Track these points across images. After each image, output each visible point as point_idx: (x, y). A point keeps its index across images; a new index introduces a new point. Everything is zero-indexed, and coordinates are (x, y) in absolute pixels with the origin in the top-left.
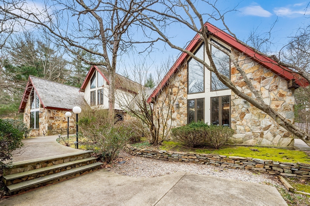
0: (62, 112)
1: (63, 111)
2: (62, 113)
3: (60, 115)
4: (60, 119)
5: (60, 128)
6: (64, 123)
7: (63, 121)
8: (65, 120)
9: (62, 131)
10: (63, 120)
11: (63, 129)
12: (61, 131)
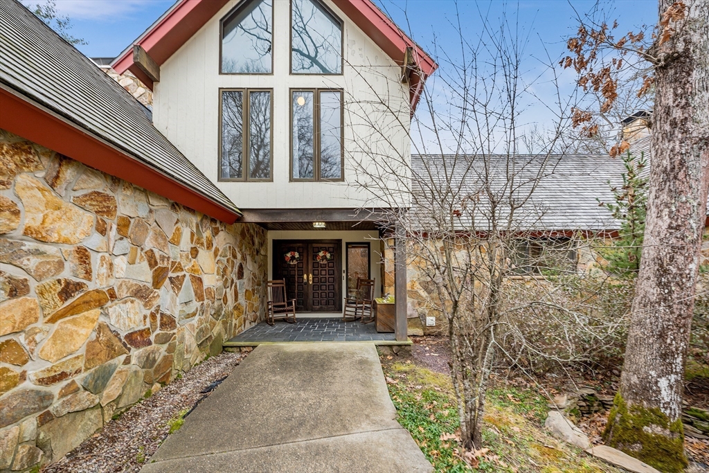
0: (53, 182)
1: (68, 173)
2: (51, 195)
3: (30, 219)
4: (32, 262)
5: (28, 385)
6: (72, 310)
7: (67, 290)
8: (88, 273)
9: (46, 419)
10: (67, 274)
11: (56, 389)
12: (29, 425)
